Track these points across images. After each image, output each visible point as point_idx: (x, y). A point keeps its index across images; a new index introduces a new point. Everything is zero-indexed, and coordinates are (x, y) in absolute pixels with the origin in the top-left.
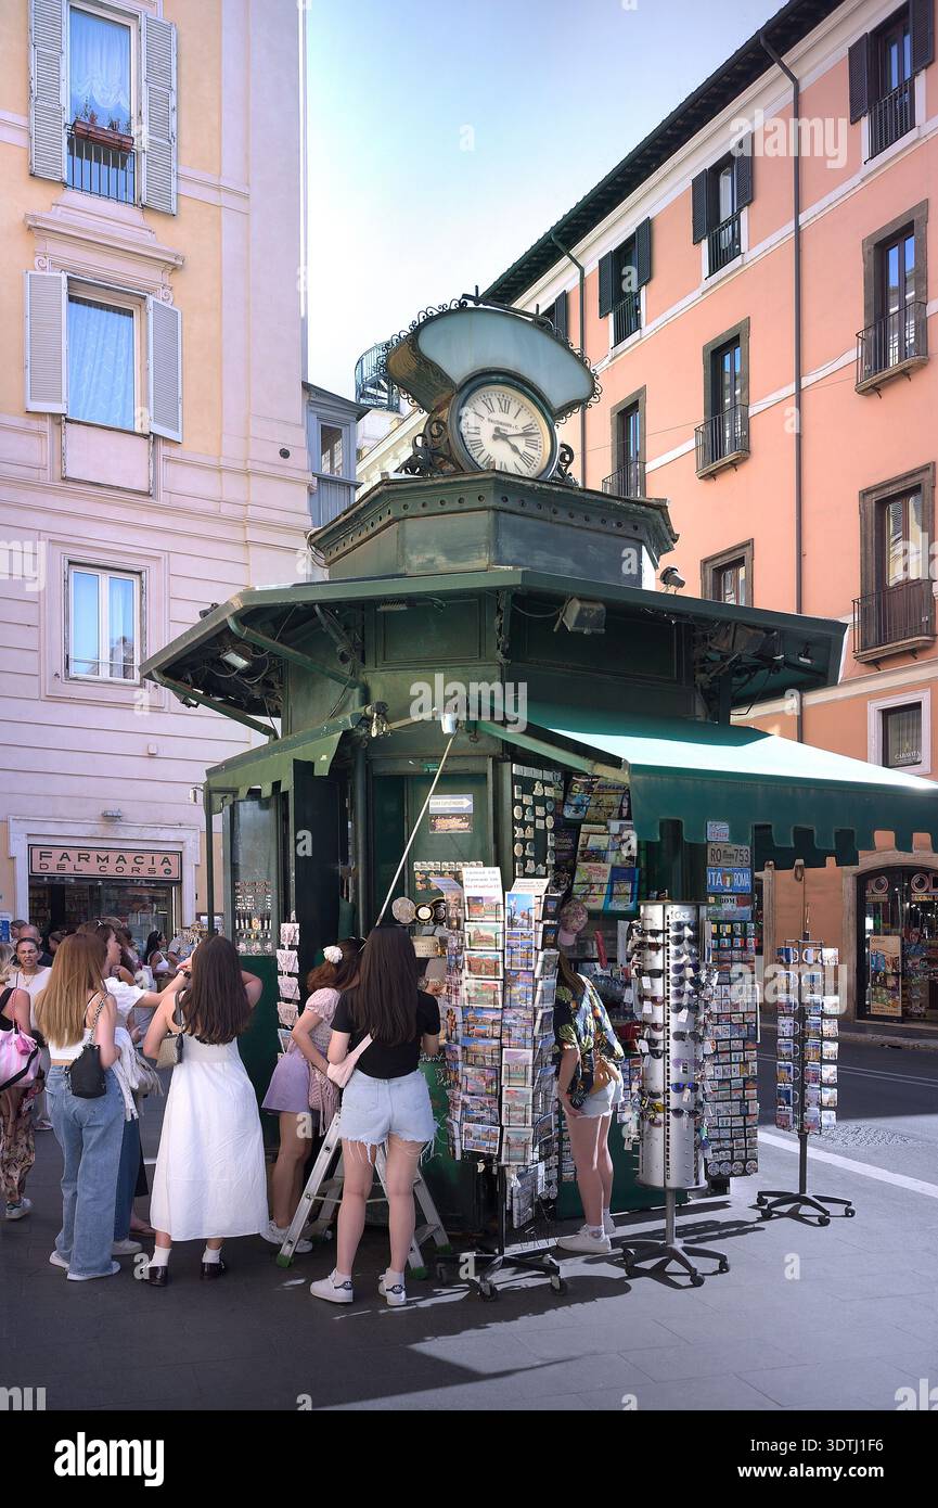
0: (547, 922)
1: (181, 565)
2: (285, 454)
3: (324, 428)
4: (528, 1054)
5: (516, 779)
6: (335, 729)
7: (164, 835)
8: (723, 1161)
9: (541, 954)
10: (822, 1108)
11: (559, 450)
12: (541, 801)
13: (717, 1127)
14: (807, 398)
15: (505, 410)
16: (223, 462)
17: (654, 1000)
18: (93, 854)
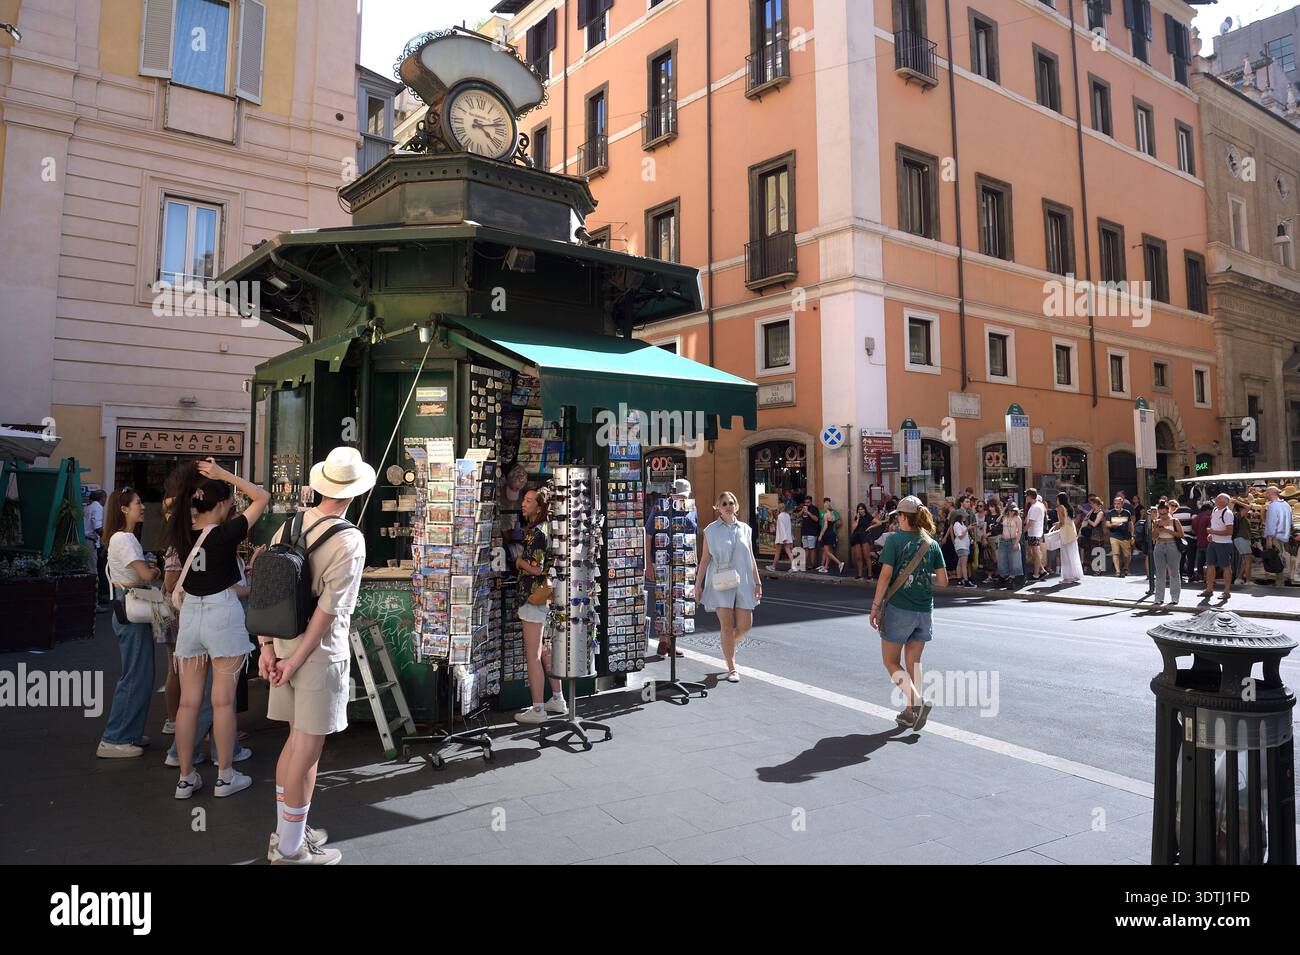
0: (486, 481)
1: (257, 200)
2: (340, 117)
3: (371, 99)
4: (469, 580)
5: (474, 376)
6: (347, 338)
7: (230, 418)
8: (619, 661)
9: (480, 504)
10: (686, 617)
11: (520, 137)
12: (491, 392)
13: (616, 635)
14: (715, 100)
15: (482, 108)
16: (292, 121)
17: (560, 538)
18: (171, 434)
